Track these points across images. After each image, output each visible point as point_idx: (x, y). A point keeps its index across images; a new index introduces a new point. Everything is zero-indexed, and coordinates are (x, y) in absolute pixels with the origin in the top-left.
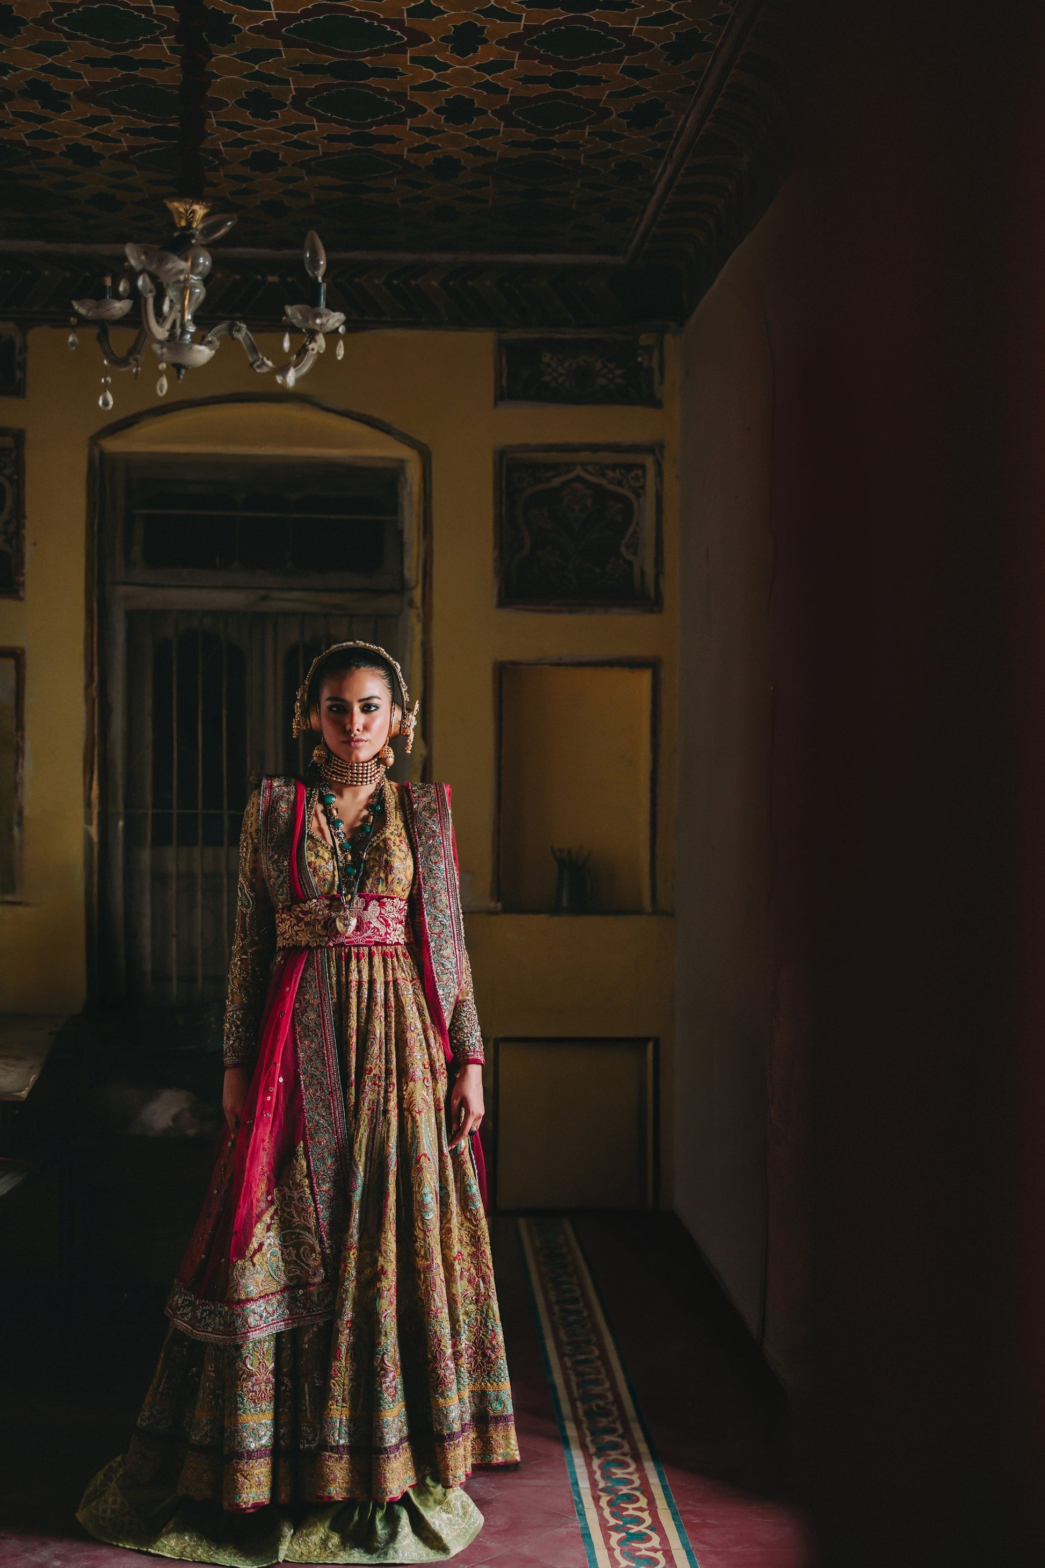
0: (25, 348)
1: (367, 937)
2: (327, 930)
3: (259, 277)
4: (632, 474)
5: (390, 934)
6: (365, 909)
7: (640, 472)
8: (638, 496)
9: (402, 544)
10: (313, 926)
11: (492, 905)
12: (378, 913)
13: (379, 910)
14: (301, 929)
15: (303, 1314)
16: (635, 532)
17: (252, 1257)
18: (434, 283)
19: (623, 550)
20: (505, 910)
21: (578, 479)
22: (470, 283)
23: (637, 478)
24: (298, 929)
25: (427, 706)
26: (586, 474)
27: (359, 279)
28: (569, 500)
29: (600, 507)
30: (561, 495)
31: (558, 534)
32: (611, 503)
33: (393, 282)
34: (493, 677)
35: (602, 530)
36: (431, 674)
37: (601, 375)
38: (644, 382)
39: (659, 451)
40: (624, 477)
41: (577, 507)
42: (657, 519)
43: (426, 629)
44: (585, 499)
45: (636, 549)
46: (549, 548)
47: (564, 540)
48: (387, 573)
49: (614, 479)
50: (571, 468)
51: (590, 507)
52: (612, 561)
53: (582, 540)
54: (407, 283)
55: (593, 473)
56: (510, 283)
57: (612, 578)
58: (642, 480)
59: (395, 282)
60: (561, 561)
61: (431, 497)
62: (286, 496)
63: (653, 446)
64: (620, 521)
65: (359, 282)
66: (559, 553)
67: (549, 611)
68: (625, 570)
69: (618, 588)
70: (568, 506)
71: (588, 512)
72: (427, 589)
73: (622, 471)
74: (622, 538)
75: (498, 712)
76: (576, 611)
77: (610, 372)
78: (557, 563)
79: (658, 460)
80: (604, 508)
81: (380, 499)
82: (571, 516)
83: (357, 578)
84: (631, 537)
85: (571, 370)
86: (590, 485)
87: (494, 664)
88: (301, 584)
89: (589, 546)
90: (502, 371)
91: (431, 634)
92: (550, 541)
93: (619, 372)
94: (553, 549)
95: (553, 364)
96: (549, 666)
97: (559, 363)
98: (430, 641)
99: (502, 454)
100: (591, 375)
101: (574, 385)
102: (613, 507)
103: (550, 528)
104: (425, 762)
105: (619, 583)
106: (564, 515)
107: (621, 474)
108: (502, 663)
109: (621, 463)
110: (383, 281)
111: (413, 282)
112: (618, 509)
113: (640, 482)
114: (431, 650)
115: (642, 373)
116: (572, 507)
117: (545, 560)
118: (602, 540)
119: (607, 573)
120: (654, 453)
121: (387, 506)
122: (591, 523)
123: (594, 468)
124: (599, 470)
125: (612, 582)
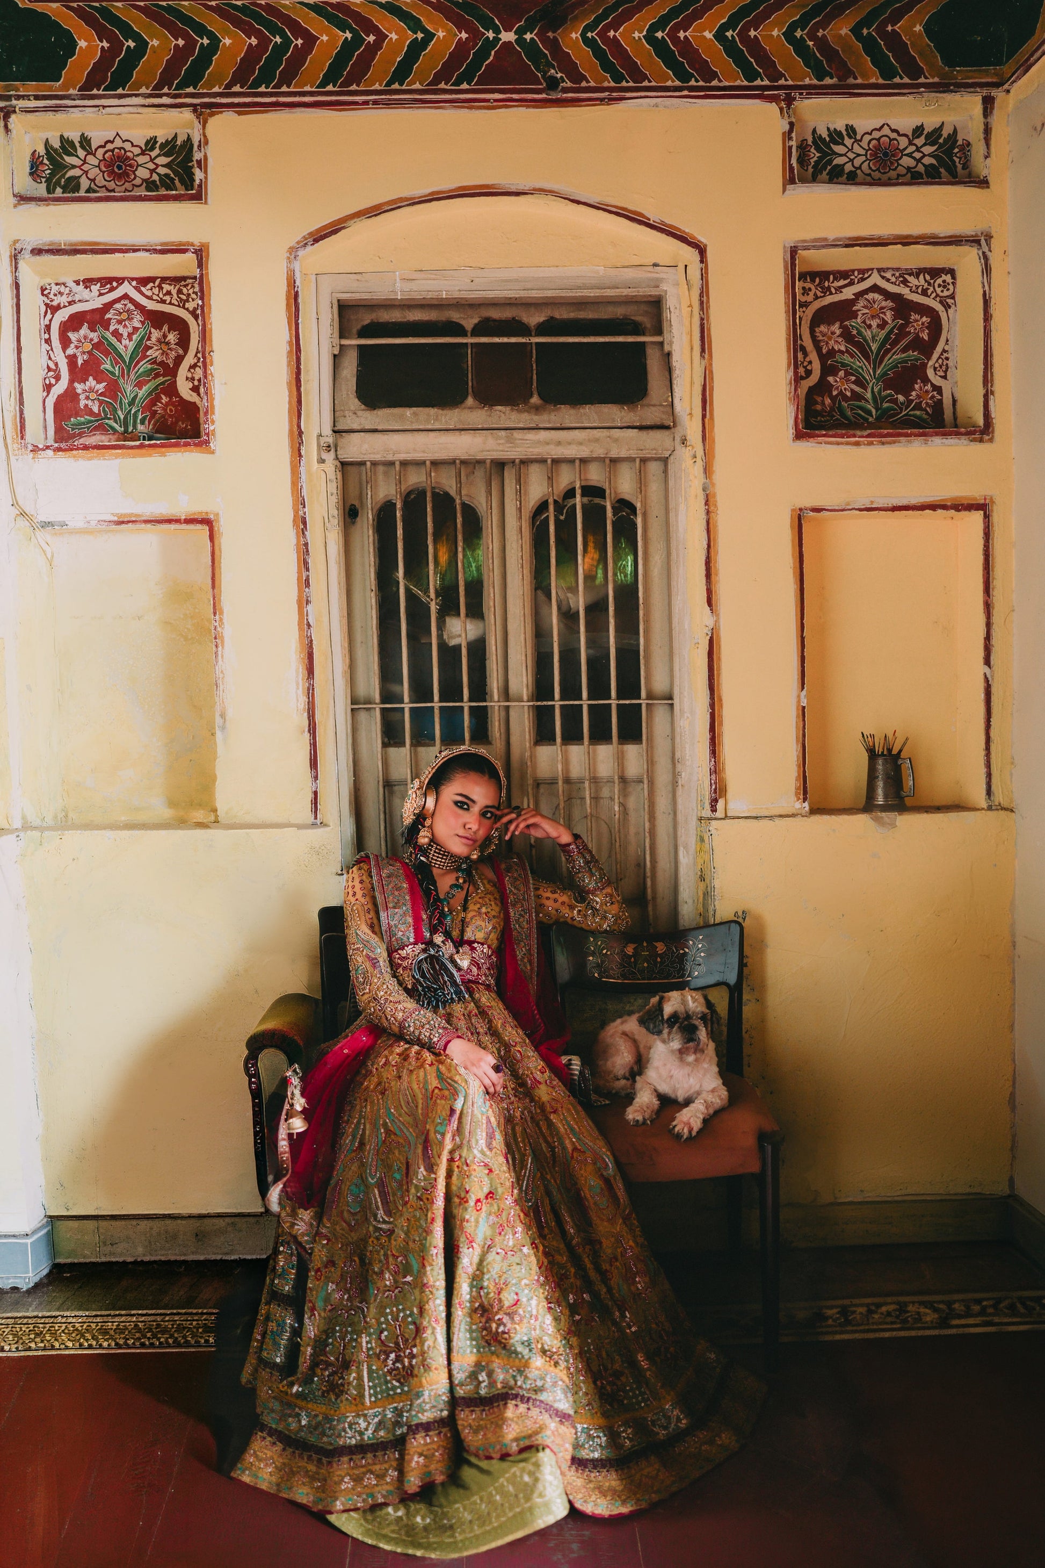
0: (205, 141)
3: (491, 35)
4: (939, 281)
5: (481, 975)
7: (948, 278)
8: (947, 307)
9: (670, 370)
11: (798, 805)
16: (944, 351)
18: (708, 35)
19: (930, 373)
20: (814, 811)
21: (875, 288)
22: (752, 33)
23: (945, 285)
25: (712, 565)
26: (884, 281)
27: (616, 32)
28: (863, 314)
29: (901, 322)
30: (855, 308)
31: (852, 356)
32: (914, 316)
33: (657, 35)
34: (792, 527)
35: (904, 350)
36: (716, 526)
37: (907, 155)
38: (960, 158)
39: (986, 240)
40: (929, 284)
41: (874, 323)
42: (985, 327)
43: (708, 470)
44: (884, 313)
45: (946, 372)
46: (842, 373)
47: (859, 363)
48: (654, 405)
49: (917, 287)
50: (866, 276)
51: (890, 322)
52: (917, 386)
53: (881, 363)
54: (673, 35)
55: (893, 279)
56: (802, 30)
57: (918, 407)
58: (951, 287)
59: (659, 35)
60: (857, 389)
61: (708, 308)
62: (525, 319)
63: (976, 235)
64: (926, 338)
65: (614, 36)
66: (853, 378)
67: (857, 444)
68: (933, 397)
69: (925, 417)
70: (864, 322)
71: (888, 328)
72: (706, 420)
73: (928, 277)
74: (929, 359)
75: (798, 570)
76: (890, 443)
77: (918, 150)
78: (852, 391)
79: (984, 253)
80: (908, 323)
81: (638, 318)
82: (868, 334)
83: (618, 412)
84: (939, 358)
85: (870, 149)
86: (887, 295)
87: (793, 510)
88: (549, 422)
89: (889, 370)
90: (790, 148)
91: (714, 477)
92: (844, 365)
93: (928, 149)
94: (847, 374)
95: (848, 142)
96: (858, 512)
97: (856, 141)
98: (713, 485)
99: (794, 251)
100: (893, 155)
101: (874, 168)
102: (917, 321)
103: (843, 348)
104: (712, 634)
105: (927, 413)
106: (859, 333)
107: (926, 281)
108: (801, 510)
109: (925, 268)
110: (645, 33)
111: (682, 35)
112: (923, 324)
113: (948, 290)
114: (714, 495)
115: (956, 150)
116: (868, 322)
117: (837, 388)
118: (906, 362)
119: (912, 401)
120: (980, 245)
121: (648, 325)
122: (889, 343)
123: (893, 275)
124: (901, 276)
125: (918, 413)
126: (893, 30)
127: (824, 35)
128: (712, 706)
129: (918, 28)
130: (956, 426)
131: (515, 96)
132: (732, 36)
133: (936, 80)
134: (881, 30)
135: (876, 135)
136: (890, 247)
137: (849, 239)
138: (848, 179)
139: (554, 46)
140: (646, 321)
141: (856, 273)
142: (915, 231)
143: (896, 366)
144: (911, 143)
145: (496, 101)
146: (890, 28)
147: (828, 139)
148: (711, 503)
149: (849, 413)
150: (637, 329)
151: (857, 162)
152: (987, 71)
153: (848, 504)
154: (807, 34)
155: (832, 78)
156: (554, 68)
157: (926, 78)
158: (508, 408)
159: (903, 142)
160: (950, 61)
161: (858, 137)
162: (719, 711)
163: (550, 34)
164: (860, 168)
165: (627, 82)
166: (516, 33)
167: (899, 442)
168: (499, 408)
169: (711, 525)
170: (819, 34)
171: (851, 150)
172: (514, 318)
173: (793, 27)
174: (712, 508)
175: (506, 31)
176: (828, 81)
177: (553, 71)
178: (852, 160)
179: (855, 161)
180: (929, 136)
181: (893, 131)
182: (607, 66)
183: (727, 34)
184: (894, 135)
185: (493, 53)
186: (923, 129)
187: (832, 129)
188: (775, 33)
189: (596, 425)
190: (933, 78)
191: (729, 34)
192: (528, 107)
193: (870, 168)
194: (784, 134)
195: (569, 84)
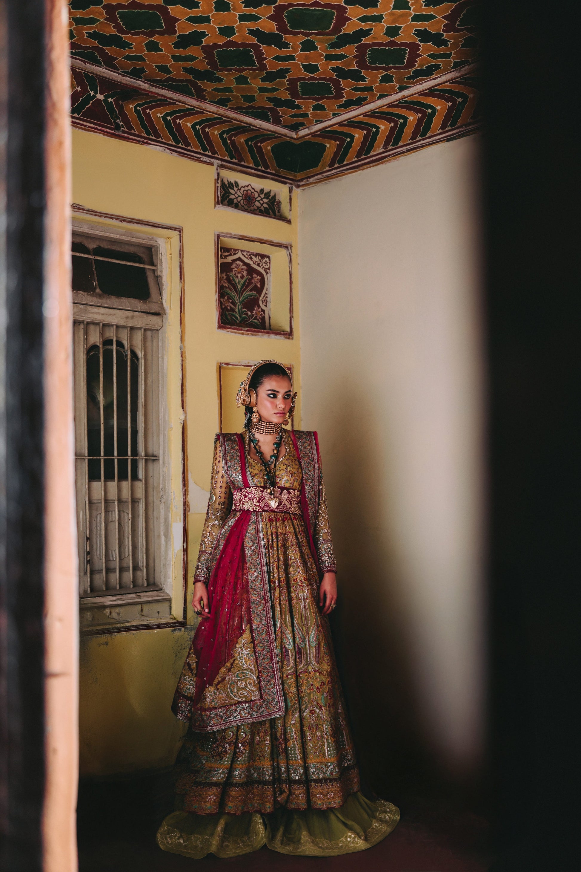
1: (280, 508)
2: (260, 503)
3: (92, 93)
4: (264, 261)
5: (292, 508)
6: (281, 494)
7: (267, 260)
8: (267, 273)
9: (159, 285)
10: (253, 500)
12: (287, 497)
13: (287, 495)
14: (246, 501)
15: (248, 717)
16: (266, 294)
17: (217, 685)
18: (189, 125)
19: (260, 303)
21: (239, 259)
22: (207, 130)
23: (266, 263)
24: (244, 501)
25: (184, 387)
26: (243, 256)
27: (150, 111)
28: (235, 271)
29: (250, 277)
30: (232, 267)
31: (231, 290)
32: (255, 275)
33: (168, 118)
34: (217, 371)
35: (251, 291)
36: (185, 368)
37: (257, 201)
38: (277, 208)
39: (290, 247)
40: (260, 261)
41: (239, 275)
42: (290, 287)
43: (182, 339)
44: (243, 271)
45: (266, 303)
46: (226, 298)
47: (233, 294)
48: (154, 302)
49: (256, 262)
50: (236, 252)
51: (245, 276)
52: (255, 308)
53: (242, 295)
54: (174, 120)
55: (247, 256)
56: (227, 135)
57: (256, 318)
58: (268, 264)
59: (169, 118)
60: (232, 306)
61: (183, 257)
62: (87, 245)
63: (287, 245)
64: (259, 286)
65: (149, 112)
66: (231, 301)
67: (243, 334)
68: (261, 315)
69: (259, 323)
70: (235, 274)
71: (245, 279)
72: (182, 314)
73: (260, 258)
74: (260, 296)
75: (219, 393)
76: (255, 335)
77: (262, 199)
78: (230, 307)
79: (290, 253)
80: (252, 278)
81: (141, 255)
82: (237, 280)
83: (139, 303)
84: (264, 296)
85: (243, 195)
86: (245, 264)
87: (217, 363)
88: (107, 304)
89: (245, 299)
90: (218, 187)
91: (185, 343)
92: (227, 294)
93: (265, 200)
94: (229, 298)
95: (236, 189)
96: (243, 367)
97: (238, 189)
98: (184, 347)
99: (218, 237)
100: (253, 200)
101: (245, 204)
102: (255, 278)
103: (227, 286)
104: (184, 423)
105: (259, 322)
106: (233, 279)
107: (259, 260)
108: (220, 363)
109: (259, 254)
110: (163, 115)
111: (178, 121)
112: (258, 279)
113: (267, 265)
114: (185, 353)
115: (275, 204)
116: (237, 275)
117: (224, 305)
118: (251, 296)
119: (254, 315)
120: (288, 249)
121: (146, 259)
122: (246, 286)
123: (247, 254)
124: (250, 255)
125: (256, 321)
126: (260, 146)
127: (234, 139)
128: (184, 460)
129: (269, 148)
130: (270, 329)
131: (99, 128)
132: (199, 128)
133: (274, 172)
134: (256, 144)
135: (246, 188)
136: (256, 243)
137: (240, 236)
138: (235, 206)
139: (121, 108)
140: (145, 257)
141: (232, 250)
142: (265, 238)
143: (247, 298)
144: (259, 196)
145: (89, 127)
146: (259, 144)
147: (227, 185)
148: (183, 356)
149: (229, 317)
150: (140, 261)
151: (239, 199)
152: (291, 173)
153: (239, 362)
154: (228, 137)
155: (236, 160)
156: (119, 120)
157: (270, 170)
158: (86, 293)
159: (256, 195)
160: (279, 166)
161: (239, 188)
162: (187, 463)
163: (120, 102)
164: (240, 202)
165: (152, 136)
166: (104, 96)
167: (259, 335)
168: (81, 292)
169: (184, 368)
170: (233, 139)
171: (236, 193)
172: (81, 243)
173: (223, 132)
174: (184, 359)
175: (100, 94)
176: (234, 160)
177: (118, 120)
178: (237, 198)
179: (238, 198)
180: (266, 194)
181: (253, 189)
182: (144, 126)
183: (197, 127)
184: (253, 191)
185: (91, 102)
186: (264, 191)
187: (229, 181)
188: (216, 132)
189: (129, 309)
190: (273, 170)
191: (198, 127)
192: (104, 135)
193: (244, 203)
194: (215, 179)
195: (126, 130)
